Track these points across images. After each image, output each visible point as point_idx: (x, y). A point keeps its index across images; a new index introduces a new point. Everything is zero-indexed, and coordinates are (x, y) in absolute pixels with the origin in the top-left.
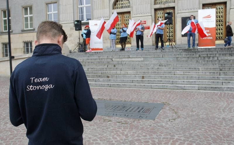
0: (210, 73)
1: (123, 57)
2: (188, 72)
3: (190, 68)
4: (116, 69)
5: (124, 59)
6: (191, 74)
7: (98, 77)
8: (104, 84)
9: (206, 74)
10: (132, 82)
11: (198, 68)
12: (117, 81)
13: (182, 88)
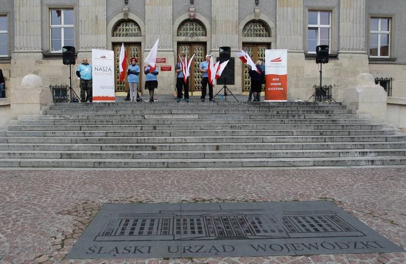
0: (313, 138)
1: (161, 112)
2: (282, 138)
3: (280, 132)
4: (161, 133)
5: (165, 117)
6: (287, 140)
7: (135, 149)
8: (156, 163)
9: (308, 141)
10: (202, 156)
11: (291, 132)
12: (176, 156)
13: (290, 164)
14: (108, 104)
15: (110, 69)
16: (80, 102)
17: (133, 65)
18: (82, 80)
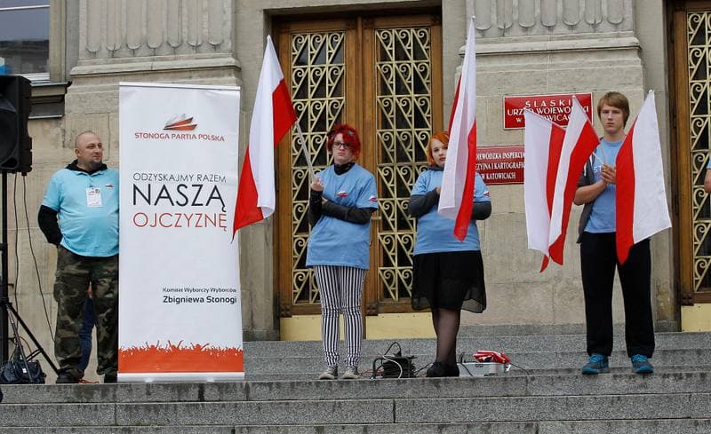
14: (194, 393)
15: (215, 195)
16: (51, 378)
17: (341, 169)
18: (67, 258)
